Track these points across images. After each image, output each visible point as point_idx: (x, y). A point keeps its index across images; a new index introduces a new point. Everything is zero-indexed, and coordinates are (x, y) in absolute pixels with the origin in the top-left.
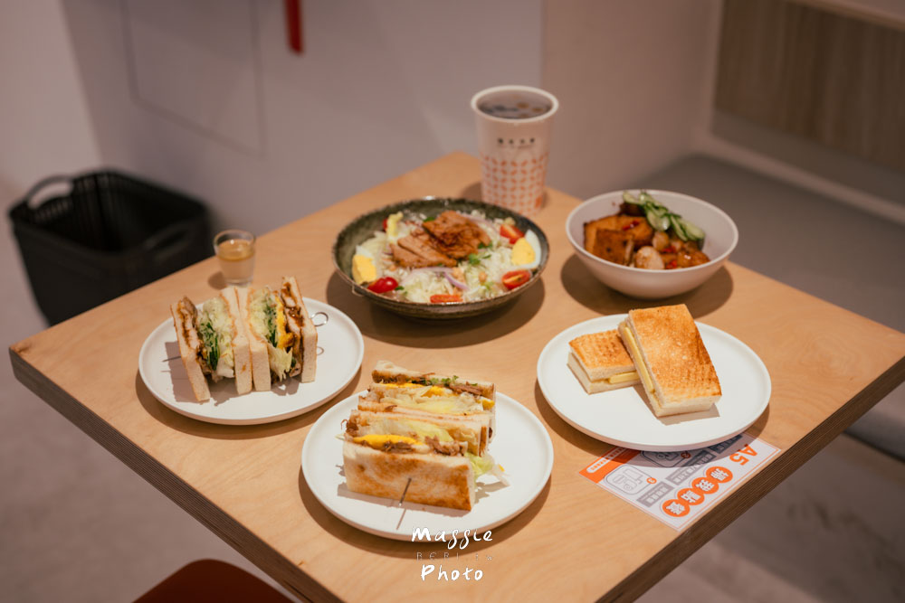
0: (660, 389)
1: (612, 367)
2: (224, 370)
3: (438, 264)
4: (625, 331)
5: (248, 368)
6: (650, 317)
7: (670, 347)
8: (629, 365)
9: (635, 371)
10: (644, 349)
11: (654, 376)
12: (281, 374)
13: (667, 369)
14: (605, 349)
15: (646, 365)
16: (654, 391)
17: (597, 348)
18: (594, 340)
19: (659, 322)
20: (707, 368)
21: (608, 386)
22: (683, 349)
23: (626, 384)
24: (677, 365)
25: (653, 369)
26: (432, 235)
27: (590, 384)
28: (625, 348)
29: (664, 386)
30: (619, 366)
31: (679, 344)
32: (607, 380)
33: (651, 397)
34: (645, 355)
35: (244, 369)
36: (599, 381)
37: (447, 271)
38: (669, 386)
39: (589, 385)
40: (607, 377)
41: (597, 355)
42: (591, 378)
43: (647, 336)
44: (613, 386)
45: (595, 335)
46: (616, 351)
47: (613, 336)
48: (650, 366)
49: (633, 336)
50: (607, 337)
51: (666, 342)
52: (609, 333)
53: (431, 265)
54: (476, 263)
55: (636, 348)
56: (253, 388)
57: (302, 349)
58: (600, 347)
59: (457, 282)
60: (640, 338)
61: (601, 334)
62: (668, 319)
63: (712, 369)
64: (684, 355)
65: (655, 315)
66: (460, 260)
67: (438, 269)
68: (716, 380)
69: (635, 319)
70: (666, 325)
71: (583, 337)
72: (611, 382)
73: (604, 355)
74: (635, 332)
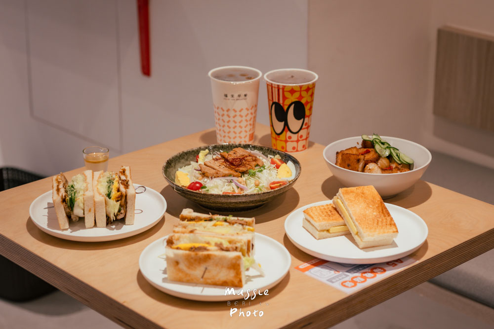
0: (361, 230)
1: (331, 222)
2: (78, 211)
3: (230, 175)
4: (337, 202)
5: (93, 211)
6: (352, 192)
7: (365, 208)
8: (341, 221)
9: (345, 225)
10: (349, 209)
11: (357, 223)
12: (112, 217)
13: (364, 219)
14: (326, 213)
15: (351, 218)
16: (357, 234)
17: (321, 213)
18: (318, 209)
19: (357, 195)
20: (388, 219)
21: (328, 234)
22: (374, 209)
23: (340, 234)
24: (371, 217)
25: (356, 219)
26: (226, 160)
27: (318, 232)
28: (338, 212)
29: (363, 228)
30: (335, 221)
31: (371, 206)
32: (328, 231)
33: (356, 237)
34: (351, 212)
35: (90, 211)
36: (323, 231)
37: (235, 179)
38: (367, 228)
39: (317, 234)
40: (328, 228)
41: (321, 216)
42: (318, 229)
43: (351, 202)
44: (332, 234)
45: (319, 207)
46: (332, 214)
47: (330, 207)
48: (354, 218)
49: (343, 203)
50: (326, 207)
51: (363, 205)
52: (327, 205)
53: (224, 176)
54: (253, 175)
55: (345, 210)
56: (95, 225)
57: (126, 202)
58: (322, 212)
59: (241, 185)
60: (346, 203)
61: (323, 206)
62: (363, 193)
63: (392, 219)
64: (374, 212)
65: (355, 191)
66: (243, 173)
67: (229, 178)
68: (395, 225)
69: (343, 193)
70: (362, 196)
71: (311, 207)
72: (331, 232)
73: (325, 216)
74: (343, 200)
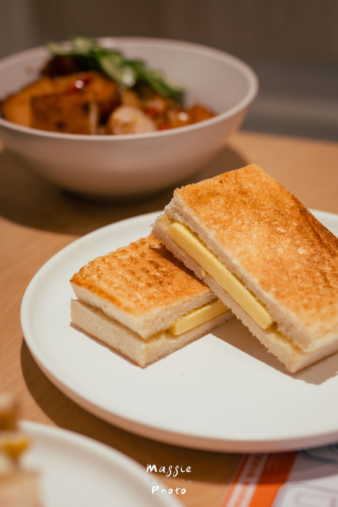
0: (288, 312)
1: (177, 303)
4: (174, 230)
6: (214, 194)
7: (269, 239)
11: (269, 296)
13: (285, 278)
14: (144, 276)
15: (241, 281)
16: (274, 326)
17: (129, 277)
18: (115, 264)
19: (230, 200)
22: (292, 236)
24: (297, 266)
25: (263, 283)
30: (187, 298)
31: (281, 229)
32: (169, 332)
34: (236, 262)
41: (135, 288)
43: (224, 228)
45: (113, 255)
46: (165, 274)
48: (255, 280)
49: (196, 235)
50: (134, 254)
51: (258, 232)
52: (134, 246)
55: (210, 256)
58: (133, 273)
60: (212, 234)
61: (123, 251)
62: (243, 193)
64: (298, 246)
65: (219, 189)
69: (186, 197)
70: (244, 203)
72: (176, 332)
73: (150, 285)
74: (196, 225)
